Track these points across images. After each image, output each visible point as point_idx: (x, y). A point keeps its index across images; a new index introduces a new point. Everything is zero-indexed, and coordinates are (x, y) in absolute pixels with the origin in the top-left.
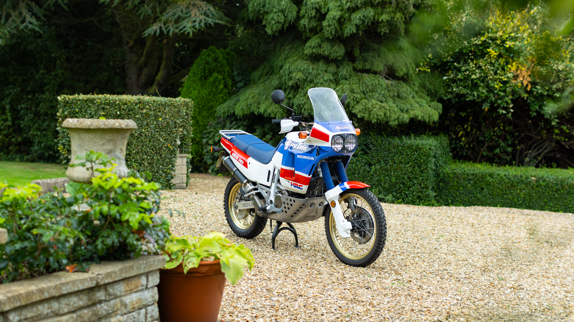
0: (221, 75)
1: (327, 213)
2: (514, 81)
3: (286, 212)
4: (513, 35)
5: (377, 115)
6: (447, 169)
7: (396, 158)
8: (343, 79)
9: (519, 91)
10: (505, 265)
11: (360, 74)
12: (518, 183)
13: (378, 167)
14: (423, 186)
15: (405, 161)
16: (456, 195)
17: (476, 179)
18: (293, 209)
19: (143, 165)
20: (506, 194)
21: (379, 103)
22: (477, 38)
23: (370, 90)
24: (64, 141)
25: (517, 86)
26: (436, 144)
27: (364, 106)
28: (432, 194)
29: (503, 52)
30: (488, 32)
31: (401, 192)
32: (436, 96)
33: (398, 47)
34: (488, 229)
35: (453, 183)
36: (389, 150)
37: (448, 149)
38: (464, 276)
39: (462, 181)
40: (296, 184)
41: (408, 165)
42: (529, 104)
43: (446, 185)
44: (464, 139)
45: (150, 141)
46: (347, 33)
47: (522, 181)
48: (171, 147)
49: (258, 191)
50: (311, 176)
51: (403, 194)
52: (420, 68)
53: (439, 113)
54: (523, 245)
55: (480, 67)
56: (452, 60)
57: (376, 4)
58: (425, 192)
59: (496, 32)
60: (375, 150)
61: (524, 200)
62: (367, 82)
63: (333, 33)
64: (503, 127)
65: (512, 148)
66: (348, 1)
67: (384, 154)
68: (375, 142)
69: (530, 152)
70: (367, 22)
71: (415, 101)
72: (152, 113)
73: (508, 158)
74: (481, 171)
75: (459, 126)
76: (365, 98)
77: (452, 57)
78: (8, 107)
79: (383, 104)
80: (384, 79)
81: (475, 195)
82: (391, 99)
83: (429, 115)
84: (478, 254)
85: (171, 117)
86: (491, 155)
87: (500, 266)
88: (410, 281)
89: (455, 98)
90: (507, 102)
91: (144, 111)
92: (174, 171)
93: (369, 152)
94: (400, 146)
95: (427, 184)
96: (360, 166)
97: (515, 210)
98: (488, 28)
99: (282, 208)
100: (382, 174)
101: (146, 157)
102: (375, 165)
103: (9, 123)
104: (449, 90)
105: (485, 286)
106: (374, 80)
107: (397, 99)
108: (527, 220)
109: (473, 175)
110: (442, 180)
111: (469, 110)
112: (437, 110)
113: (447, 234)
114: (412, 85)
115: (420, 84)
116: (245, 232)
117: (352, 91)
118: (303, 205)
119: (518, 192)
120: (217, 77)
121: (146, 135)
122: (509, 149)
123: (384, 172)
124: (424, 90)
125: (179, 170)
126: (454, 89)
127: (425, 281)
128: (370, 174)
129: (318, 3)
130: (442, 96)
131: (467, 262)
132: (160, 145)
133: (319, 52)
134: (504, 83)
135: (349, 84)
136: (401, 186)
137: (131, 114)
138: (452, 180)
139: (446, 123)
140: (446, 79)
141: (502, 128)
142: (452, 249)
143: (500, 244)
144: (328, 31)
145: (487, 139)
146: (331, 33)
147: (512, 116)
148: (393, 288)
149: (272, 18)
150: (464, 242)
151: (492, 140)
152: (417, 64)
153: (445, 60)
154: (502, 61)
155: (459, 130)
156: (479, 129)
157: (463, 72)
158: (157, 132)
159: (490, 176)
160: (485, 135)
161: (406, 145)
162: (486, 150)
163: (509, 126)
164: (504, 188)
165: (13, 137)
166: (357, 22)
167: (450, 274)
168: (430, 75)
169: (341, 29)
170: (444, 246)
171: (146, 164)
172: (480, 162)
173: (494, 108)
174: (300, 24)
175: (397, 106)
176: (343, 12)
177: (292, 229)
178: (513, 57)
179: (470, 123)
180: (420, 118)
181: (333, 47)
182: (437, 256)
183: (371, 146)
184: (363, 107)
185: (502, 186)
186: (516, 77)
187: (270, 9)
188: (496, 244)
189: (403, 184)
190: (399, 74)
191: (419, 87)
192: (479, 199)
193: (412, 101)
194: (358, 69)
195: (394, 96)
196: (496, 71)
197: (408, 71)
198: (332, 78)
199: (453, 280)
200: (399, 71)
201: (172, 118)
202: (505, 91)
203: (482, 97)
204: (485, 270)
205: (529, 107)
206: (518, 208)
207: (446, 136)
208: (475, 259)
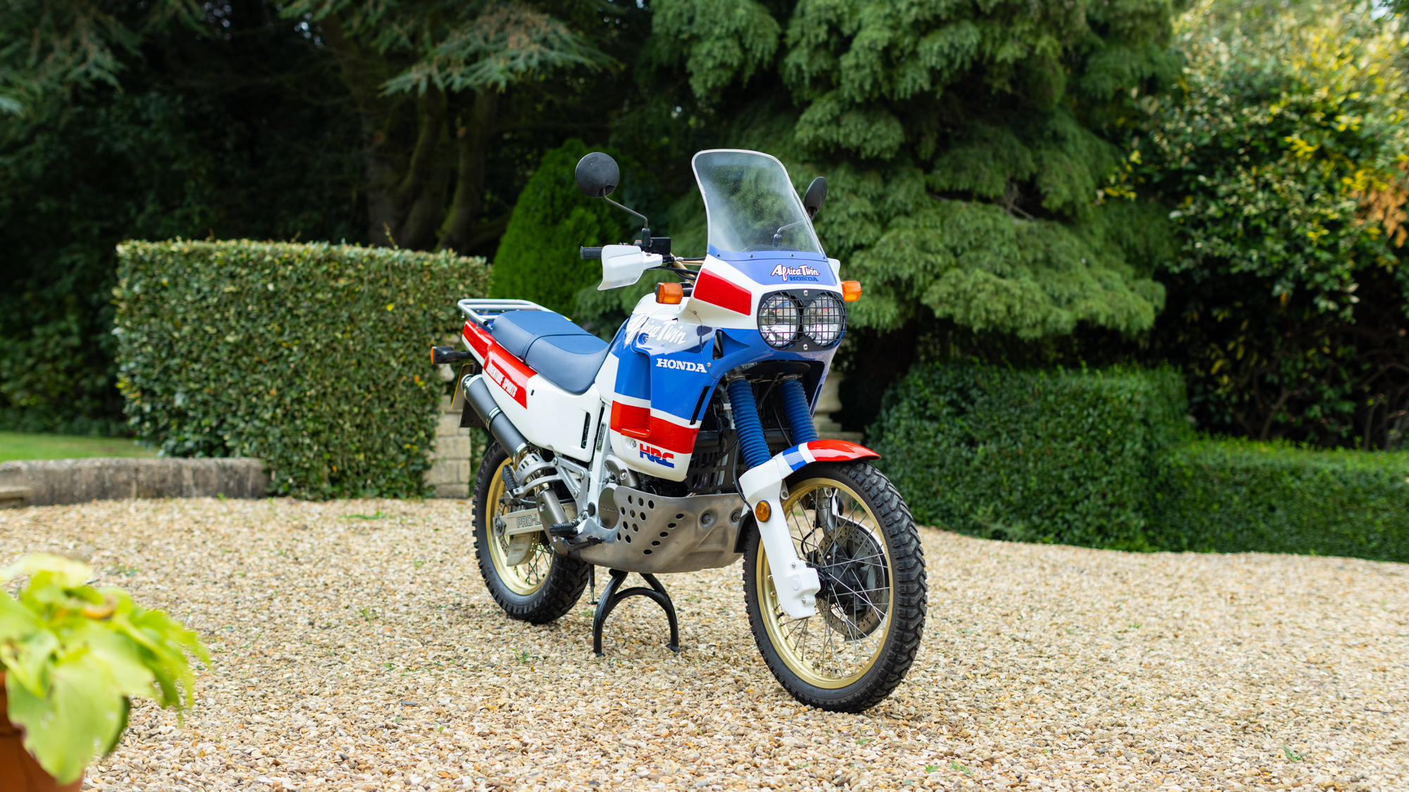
0: (595, 212)
1: (751, 543)
2: (1359, 222)
3: (628, 539)
4: (1356, 96)
5: (987, 311)
6: (1178, 456)
7: (1039, 425)
8: (897, 214)
9: (1371, 248)
10: (1313, 711)
11: (945, 202)
12: (1367, 492)
13: (993, 447)
14: (1110, 498)
15: (1065, 432)
16: (1202, 524)
17: (1255, 482)
18: (649, 530)
19: (337, 430)
20: (1336, 523)
21: (993, 278)
22: (1261, 108)
23: (970, 243)
24: (132, 365)
25: (1367, 235)
26: (1149, 388)
27: (954, 286)
28: (1135, 522)
29: (1329, 143)
30: (1290, 92)
31: (1053, 516)
32: (1149, 265)
33: (1048, 134)
34: (1276, 608)
35: (1194, 491)
36: (1022, 402)
37: (1183, 405)
38: (1175, 744)
39: (1217, 488)
40: (654, 451)
41: (1072, 444)
42: (1400, 283)
43: (1176, 497)
44: (1225, 379)
45: (359, 363)
46: (906, 90)
47: (1379, 488)
48: (421, 383)
49: (557, 477)
50: (698, 424)
51: (1060, 521)
52: (1109, 191)
53: (1156, 309)
54: (1375, 652)
55: (1266, 186)
56: (1192, 166)
57: (988, 11)
58: (1118, 516)
59: (1311, 91)
60: (985, 402)
61: (1385, 540)
62: (962, 222)
63: (867, 87)
64: (1330, 347)
65: (1354, 404)
66: (912, 4)
67: (1010, 414)
68: (984, 383)
69: (1402, 413)
70: (958, 61)
71: (1093, 276)
72: (364, 288)
73: (1344, 431)
74: (1270, 461)
75: (1214, 346)
76: (958, 265)
77: (1192, 160)
78: (71, 299)
79: (1004, 283)
80: (1011, 216)
81: (1253, 525)
82: (1026, 269)
83: (1129, 313)
84: (1232, 678)
85: (421, 301)
86: (1297, 421)
87: (1297, 714)
88: (992, 761)
89: (1202, 267)
90: (1339, 277)
91: (342, 282)
92: (432, 448)
93: (969, 408)
94: (1051, 392)
95: (1121, 495)
96: (944, 445)
97: (1359, 563)
98: (1290, 80)
99: (618, 527)
100: (1004, 466)
101: (347, 408)
102: (985, 443)
103: (75, 341)
104: (1185, 248)
105: (1240, 779)
106: (983, 217)
107: (1044, 270)
108: (1391, 587)
109: (1247, 471)
110: (1164, 486)
111: (1239, 304)
112: (1152, 300)
113: (1153, 619)
114: (1085, 233)
115: (1107, 231)
116: (528, 604)
117: (923, 247)
118: (679, 516)
119: (1369, 516)
120: (582, 219)
121: (346, 348)
122: (1347, 407)
123: (1008, 462)
124: (1118, 249)
125: (447, 446)
126: (1198, 245)
127: (1041, 759)
128: (971, 468)
129: (834, 8)
130: (1168, 264)
131: (1195, 700)
132: (391, 378)
133: (835, 136)
134: (1334, 226)
135: (916, 227)
136: (1054, 498)
137: (302, 291)
138: (1191, 483)
139: (1181, 339)
140: (1178, 218)
141: (1326, 350)
142: (1156, 661)
143: (1306, 648)
144: (853, 81)
145: (1286, 380)
146: (861, 86)
147: (1354, 316)
148: (927, 783)
149: (709, 54)
150: (1197, 643)
151: (1301, 382)
152: (1101, 178)
153: (1174, 166)
154: (1326, 168)
155: (1213, 356)
156: (1266, 352)
157: (1223, 198)
158: (381, 341)
159: (1292, 473)
160: (1282, 370)
161: (1066, 391)
162: (1285, 408)
163: (1345, 344)
164: (1330, 505)
165: (86, 376)
166: (933, 61)
167: (1130, 740)
168: (1135, 208)
169: (890, 78)
170: (1134, 654)
171: (347, 426)
172: (1269, 439)
173: (1304, 295)
174: (786, 65)
175: (1044, 288)
176: (900, 32)
177: (659, 595)
178: (1358, 156)
179: (1242, 339)
180: (1102, 320)
181: (871, 123)
182: (1102, 682)
183: (974, 393)
184: (951, 290)
185: (1325, 501)
186: (1364, 211)
187: (706, 28)
188: (1294, 650)
189: (1060, 493)
190: (1050, 202)
191: (1106, 240)
192: (1262, 536)
193: (1085, 275)
194: (937, 189)
195: (1035, 261)
196: (1311, 196)
197: (1075, 196)
198: (869, 209)
199: (1135, 760)
200: (1050, 196)
201: (425, 306)
202: (1333, 249)
203: (1271, 264)
204: (1247, 727)
205: (1400, 293)
206: (1368, 559)
207: (1176, 371)
208: (1222, 694)
